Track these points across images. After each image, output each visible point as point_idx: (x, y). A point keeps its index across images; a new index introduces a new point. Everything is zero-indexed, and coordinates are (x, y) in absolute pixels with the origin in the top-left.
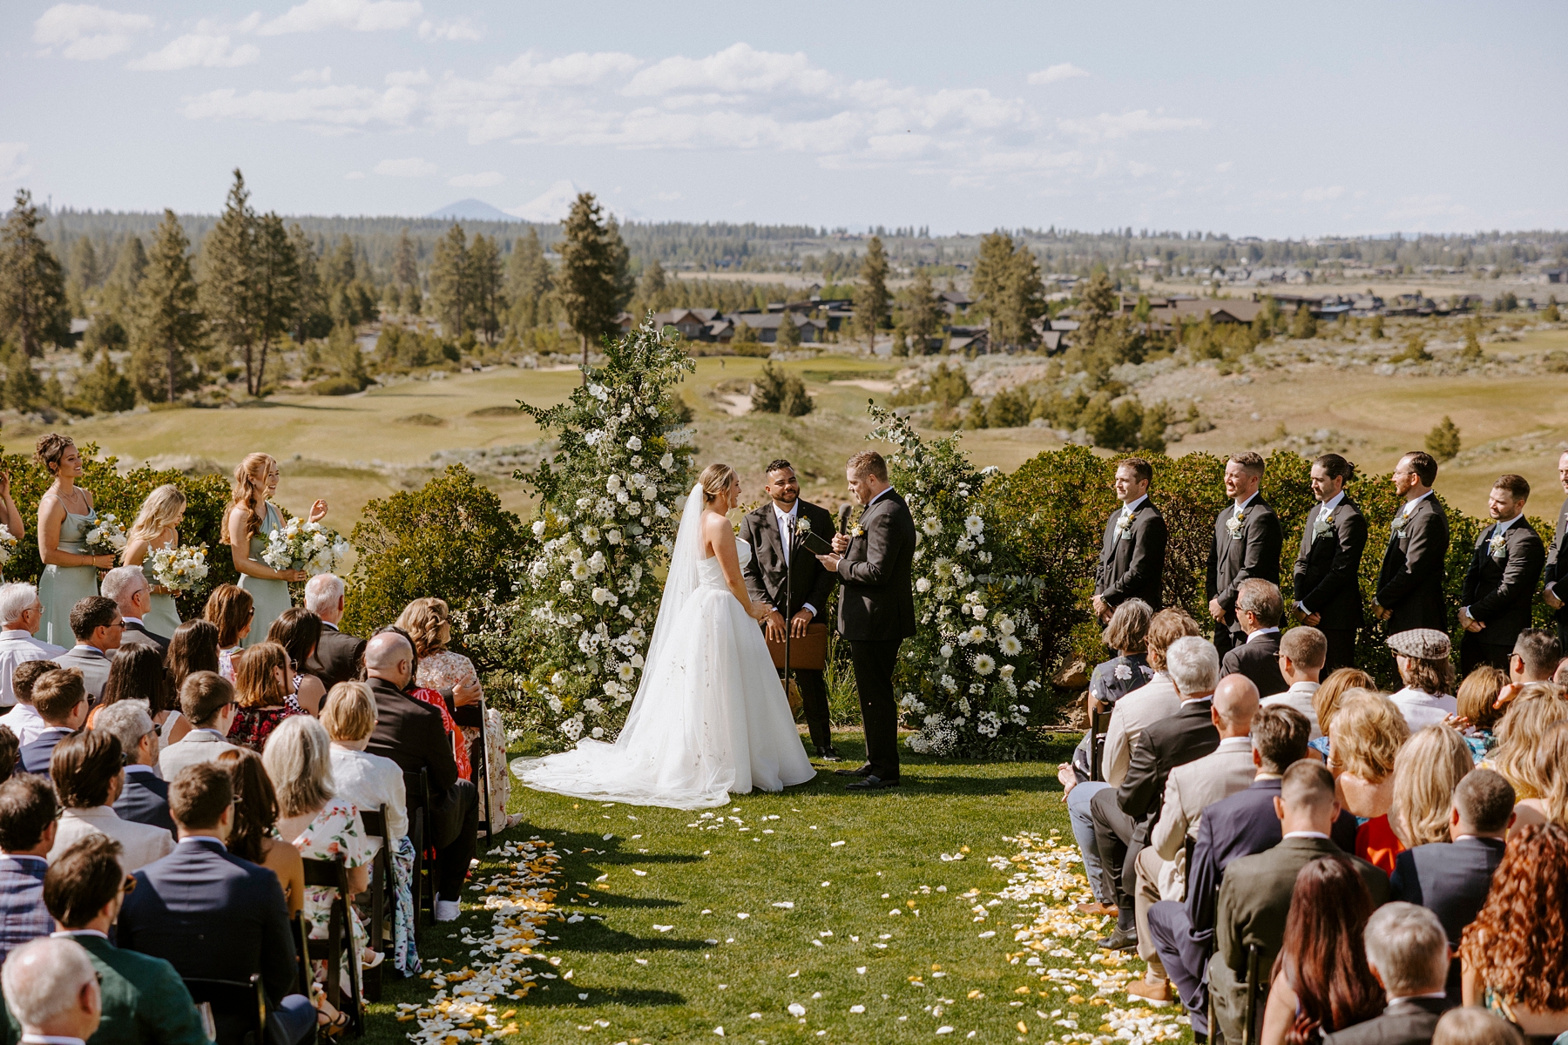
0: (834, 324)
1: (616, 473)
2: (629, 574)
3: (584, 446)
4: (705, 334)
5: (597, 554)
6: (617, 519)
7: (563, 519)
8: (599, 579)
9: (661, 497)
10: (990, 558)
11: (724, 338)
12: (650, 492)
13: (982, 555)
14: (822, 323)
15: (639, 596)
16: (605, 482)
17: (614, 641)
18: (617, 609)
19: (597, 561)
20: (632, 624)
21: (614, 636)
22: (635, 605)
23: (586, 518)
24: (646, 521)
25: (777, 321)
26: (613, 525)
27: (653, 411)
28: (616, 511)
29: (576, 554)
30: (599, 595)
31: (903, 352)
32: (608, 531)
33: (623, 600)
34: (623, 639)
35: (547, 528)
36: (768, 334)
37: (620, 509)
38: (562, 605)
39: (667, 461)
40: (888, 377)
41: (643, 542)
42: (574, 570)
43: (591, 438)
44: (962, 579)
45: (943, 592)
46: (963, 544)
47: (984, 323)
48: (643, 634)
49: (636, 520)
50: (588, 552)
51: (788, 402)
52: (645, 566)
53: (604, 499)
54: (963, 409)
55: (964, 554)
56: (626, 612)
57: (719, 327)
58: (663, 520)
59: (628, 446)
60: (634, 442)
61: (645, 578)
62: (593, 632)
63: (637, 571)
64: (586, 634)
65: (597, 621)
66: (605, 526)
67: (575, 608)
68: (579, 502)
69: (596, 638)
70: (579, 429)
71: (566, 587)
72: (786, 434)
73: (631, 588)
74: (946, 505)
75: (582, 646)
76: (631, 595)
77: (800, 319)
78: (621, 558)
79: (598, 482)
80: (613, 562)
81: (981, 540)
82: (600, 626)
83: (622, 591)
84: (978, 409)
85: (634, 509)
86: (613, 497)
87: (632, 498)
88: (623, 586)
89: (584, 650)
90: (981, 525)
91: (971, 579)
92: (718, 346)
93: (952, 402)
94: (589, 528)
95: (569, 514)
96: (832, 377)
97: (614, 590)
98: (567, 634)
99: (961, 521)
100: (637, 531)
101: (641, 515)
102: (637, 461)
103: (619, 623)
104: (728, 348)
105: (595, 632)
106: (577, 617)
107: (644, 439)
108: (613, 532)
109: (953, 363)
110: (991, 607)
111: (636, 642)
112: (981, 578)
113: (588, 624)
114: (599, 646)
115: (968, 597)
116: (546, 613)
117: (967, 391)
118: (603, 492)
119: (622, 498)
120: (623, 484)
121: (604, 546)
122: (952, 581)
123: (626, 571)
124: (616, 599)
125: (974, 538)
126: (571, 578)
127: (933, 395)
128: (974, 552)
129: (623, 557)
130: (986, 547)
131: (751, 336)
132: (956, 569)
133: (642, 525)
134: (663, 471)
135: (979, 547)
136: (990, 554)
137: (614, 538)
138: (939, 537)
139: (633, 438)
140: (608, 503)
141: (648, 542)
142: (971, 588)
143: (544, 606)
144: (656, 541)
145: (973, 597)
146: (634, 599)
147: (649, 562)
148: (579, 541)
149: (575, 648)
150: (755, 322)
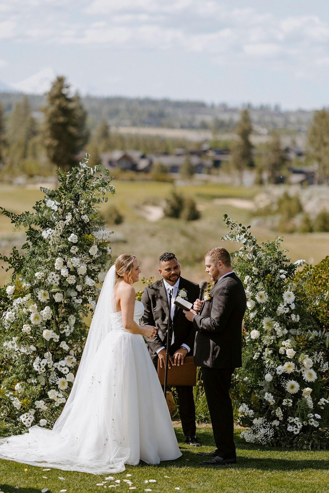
0: (217, 164)
1: (61, 256)
2: (67, 321)
3: (41, 239)
4: (134, 168)
5: (47, 308)
6: (61, 286)
7: (26, 285)
8: (48, 324)
9: (89, 273)
10: (298, 318)
11: (146, 170)
12: (82, 270)
13: (293, 317)
14: (209, 163)
15: (73, 335)
16: (54, 262)
17: (56, 364)
18: (58, 344)
19: (47, 312)
20: (68, 354)
21: (56, 360)
22: (70, 341)
23: (40, 285)
24: (79, 288)
25: (180, 161)
26: (58, 290)
27: (85, 218)
28: (60, 281)
29: (33, 308)
30: (47, 334)
31: (260, 182)
32: (55, 293)
33: (63, 338)
34: (62, 363)
35: (16, 290)
36: (174, 169)
37: (63, 279)
38: (23, 340)
39: (94, 250)
40: (250, 198)
41: (77, 301)
42: (32, 318)
43: (45, 234)
44: (280, 331)
45: (268, 340)
46: (281, 309)
47: (314, 167)
48: (74, 360)
49: (73, 287)
50: (41, 306)
51: (185, 213)
52: (77, 316)
53: (52, 273)
54: (298, 221)
55: (282, 315)
56: (64, 346)
57: (143, 164)
58: (90, 288)
59: (69, 239)
60: (73, 238)
61: (77, 324)
62: (42, 358)
63: (72, 319)
64: (38, 359)
65: (46, 351)
66: (53, 290)
67: (31, 342)
68: (37, 274)
69: (44, 362)
70: (38, 228)
71: (26, 328)
72: (184, 233)
73: (68, 330)
74: (271, 284)
75: (35, 367)
76: (68, 335)
77: (195, 160)
78: (62, 311)
79: (49, 262)
80: (57, 313)
81: (293, 307)
82: (48, 354)
83: (62, 332)
84: (307, 221)
85: (71, 280)
86: (59, 272)
87: (71, 273)
88: (63, 329)
89: (36, 369)
90: (293, 297)
91: (286, 331)
92: (142, 176)
93: (291, 215)
94: (42, 291)
95: (30, 282)
96: (213, 197)
97: (57, 331)
98: (26, 358)
99: (281, 294)
100: (73, 294)
101: (76, 284)
102: (74, 250)
103: (59, 352)
104: (149, 176)
105: (44, 358)
106: (33, 348)
107: (80, 235)
108: (57, 294)
109: (293, 191)
110: (298, 350)
111: (70, 365)
112: (292, 331)
113: (40, 353)
114: (46, 367)
115: (284, 343)
116: (13, 345)
117: (300, 209)
118: (52, 269)
119: (64, 272)
120: (65, 264)
121: (53, 304)
122: (274, 332)
123: (65, 319)
124: (58, 337)
125: (288, 305)
126: (30, 323)
127: (279, 211)
128: (288, 314)
129: (63, 310)
130: (296, 311)
131: (164, 170)
132: (276, 325)
133: (76, 290)
134: (91, 256)
135: (291, 312)
136: (298, 316)
137: (58, 298)
138: (265, 304)
139: (72, 235)
140: (55, 276)
141: (80, 301)
142: (286, 337)
143: (12, 340)
144: (85, 301)
145: (287, 343)
146: (70, 338)
147: (81, 314)
148: (35, 299)
149: (31, 368)
150: (167, 161)
